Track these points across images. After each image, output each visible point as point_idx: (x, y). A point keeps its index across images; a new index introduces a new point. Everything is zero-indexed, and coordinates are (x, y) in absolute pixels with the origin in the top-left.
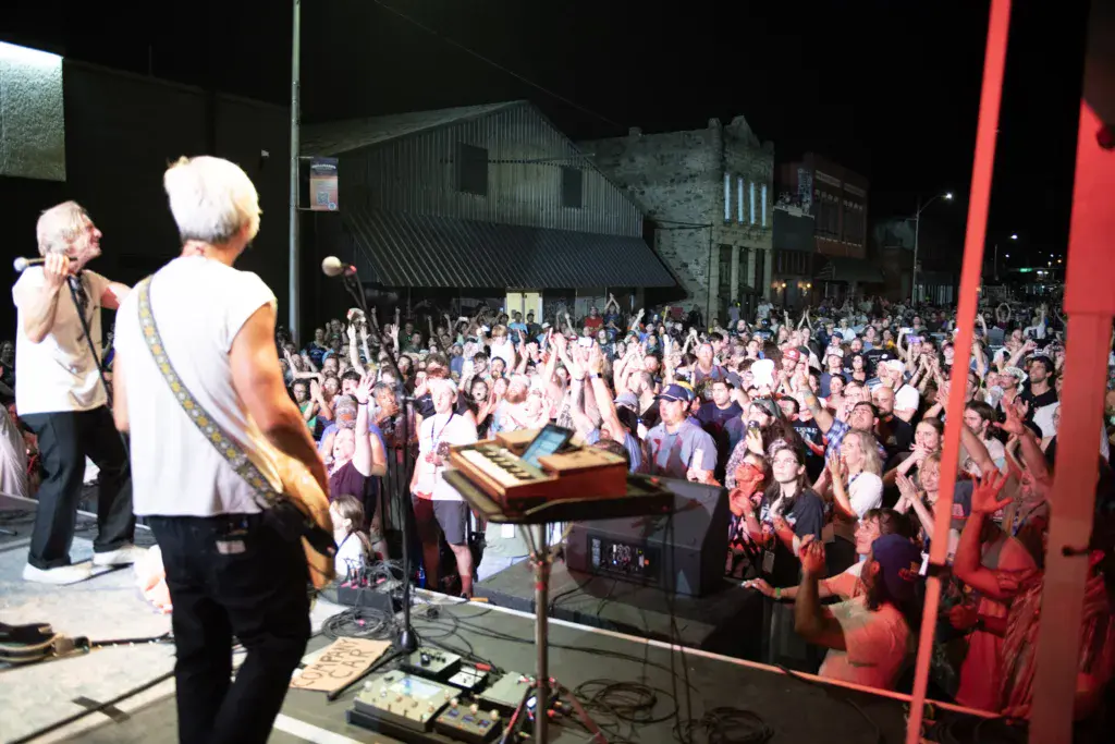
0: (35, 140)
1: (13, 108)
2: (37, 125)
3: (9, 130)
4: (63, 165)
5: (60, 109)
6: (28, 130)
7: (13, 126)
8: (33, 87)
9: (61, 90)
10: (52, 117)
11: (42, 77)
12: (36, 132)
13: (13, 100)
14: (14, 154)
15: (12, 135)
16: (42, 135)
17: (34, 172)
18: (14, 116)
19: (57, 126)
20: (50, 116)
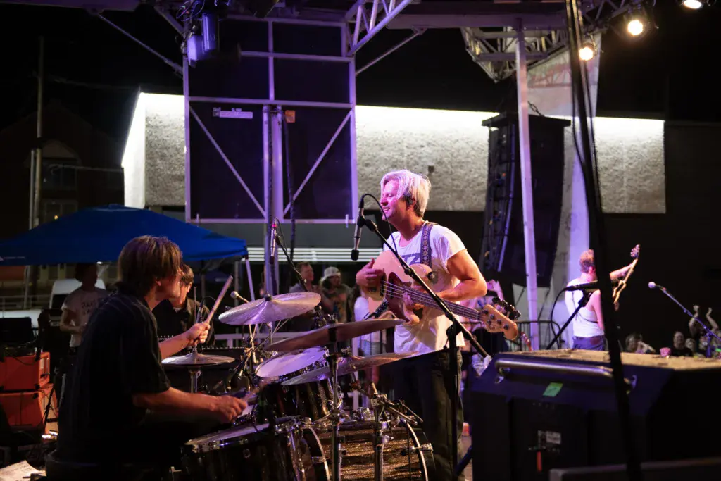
0: (645, 186)
1: (631, 164)
2: (646, 174)
3: (629, 180)
4: (663, 201)
5: (661, 160)
6: (640, 178)
7: (630, 177)
8: (644, 147)
9: (662, 145)
10: (656, 166)
11: (650, 137)
12: (645, 179)
13: (631, 158)
14: (632, 197)
15: (631, 183)
16: (648, 181)
17: (646, 209)
18: (632, 169)
19: (659, 174)
20: (655, 166)
